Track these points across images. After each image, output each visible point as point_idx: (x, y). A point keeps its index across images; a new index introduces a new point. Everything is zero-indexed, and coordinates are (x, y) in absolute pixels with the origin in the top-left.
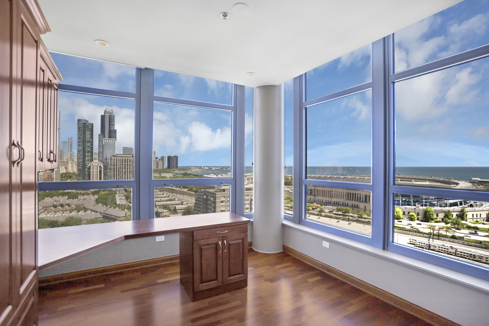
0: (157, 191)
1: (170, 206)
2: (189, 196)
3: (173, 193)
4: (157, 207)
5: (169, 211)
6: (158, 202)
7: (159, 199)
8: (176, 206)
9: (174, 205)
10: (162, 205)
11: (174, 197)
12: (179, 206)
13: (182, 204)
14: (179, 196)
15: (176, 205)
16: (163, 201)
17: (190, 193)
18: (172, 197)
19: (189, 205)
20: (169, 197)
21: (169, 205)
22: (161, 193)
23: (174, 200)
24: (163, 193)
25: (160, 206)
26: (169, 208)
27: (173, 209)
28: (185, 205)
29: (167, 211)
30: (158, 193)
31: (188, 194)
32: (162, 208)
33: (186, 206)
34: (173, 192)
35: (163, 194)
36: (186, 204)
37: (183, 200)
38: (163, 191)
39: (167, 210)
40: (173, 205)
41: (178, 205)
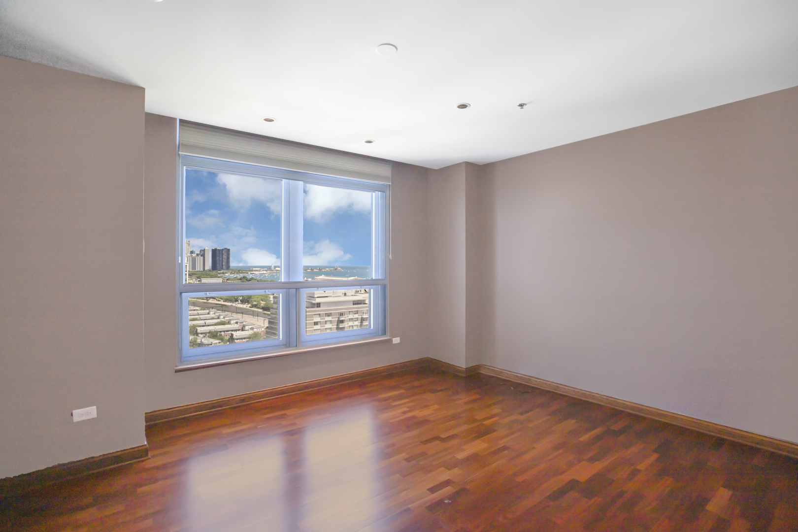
0: (197, 308)
1: (223, 333)
2: (253, 316)
3: (225, 311)
4: (200, 335)
5: (222, 342)
6: (200, 326)
7: (202, 322)
8: (233, 333)
9: (230, 332)
10: (209, 333)
11: (228, 318)
12: (238, 332)
13: (244, 329)
14: (235, 316)
15: (232, 331)
16: (208, 326)
17: (255, 311)
18: (224, 318)
19: (255, 330)
20: (218, 318)
21: (221, 332)
22: (204, 311)
23: (229, 323)
24: (207, 311)
25: (205, 333)
26: (221, 337)
27: (227, 338)
28: (248, 330)
29: (218, 341)
30: (199, 312)
31: (252, 312)
32: (208, 337)
33: (251, 332)
34: (224, 309)
35: (208, 314)
36: (250, 329)
37: (244, 323)
38: (208, 308)
39: (218, 339)
40: (228, 331)
41: (236, 330)
